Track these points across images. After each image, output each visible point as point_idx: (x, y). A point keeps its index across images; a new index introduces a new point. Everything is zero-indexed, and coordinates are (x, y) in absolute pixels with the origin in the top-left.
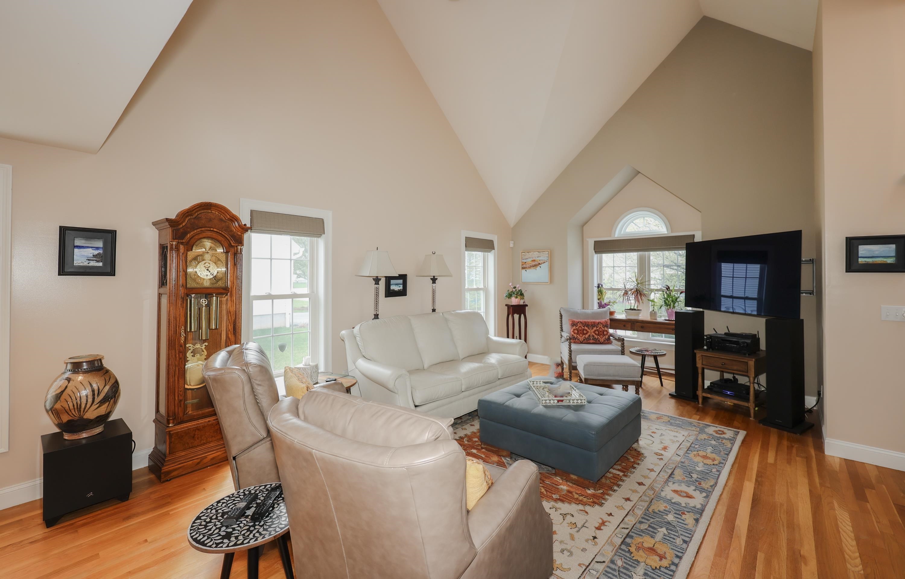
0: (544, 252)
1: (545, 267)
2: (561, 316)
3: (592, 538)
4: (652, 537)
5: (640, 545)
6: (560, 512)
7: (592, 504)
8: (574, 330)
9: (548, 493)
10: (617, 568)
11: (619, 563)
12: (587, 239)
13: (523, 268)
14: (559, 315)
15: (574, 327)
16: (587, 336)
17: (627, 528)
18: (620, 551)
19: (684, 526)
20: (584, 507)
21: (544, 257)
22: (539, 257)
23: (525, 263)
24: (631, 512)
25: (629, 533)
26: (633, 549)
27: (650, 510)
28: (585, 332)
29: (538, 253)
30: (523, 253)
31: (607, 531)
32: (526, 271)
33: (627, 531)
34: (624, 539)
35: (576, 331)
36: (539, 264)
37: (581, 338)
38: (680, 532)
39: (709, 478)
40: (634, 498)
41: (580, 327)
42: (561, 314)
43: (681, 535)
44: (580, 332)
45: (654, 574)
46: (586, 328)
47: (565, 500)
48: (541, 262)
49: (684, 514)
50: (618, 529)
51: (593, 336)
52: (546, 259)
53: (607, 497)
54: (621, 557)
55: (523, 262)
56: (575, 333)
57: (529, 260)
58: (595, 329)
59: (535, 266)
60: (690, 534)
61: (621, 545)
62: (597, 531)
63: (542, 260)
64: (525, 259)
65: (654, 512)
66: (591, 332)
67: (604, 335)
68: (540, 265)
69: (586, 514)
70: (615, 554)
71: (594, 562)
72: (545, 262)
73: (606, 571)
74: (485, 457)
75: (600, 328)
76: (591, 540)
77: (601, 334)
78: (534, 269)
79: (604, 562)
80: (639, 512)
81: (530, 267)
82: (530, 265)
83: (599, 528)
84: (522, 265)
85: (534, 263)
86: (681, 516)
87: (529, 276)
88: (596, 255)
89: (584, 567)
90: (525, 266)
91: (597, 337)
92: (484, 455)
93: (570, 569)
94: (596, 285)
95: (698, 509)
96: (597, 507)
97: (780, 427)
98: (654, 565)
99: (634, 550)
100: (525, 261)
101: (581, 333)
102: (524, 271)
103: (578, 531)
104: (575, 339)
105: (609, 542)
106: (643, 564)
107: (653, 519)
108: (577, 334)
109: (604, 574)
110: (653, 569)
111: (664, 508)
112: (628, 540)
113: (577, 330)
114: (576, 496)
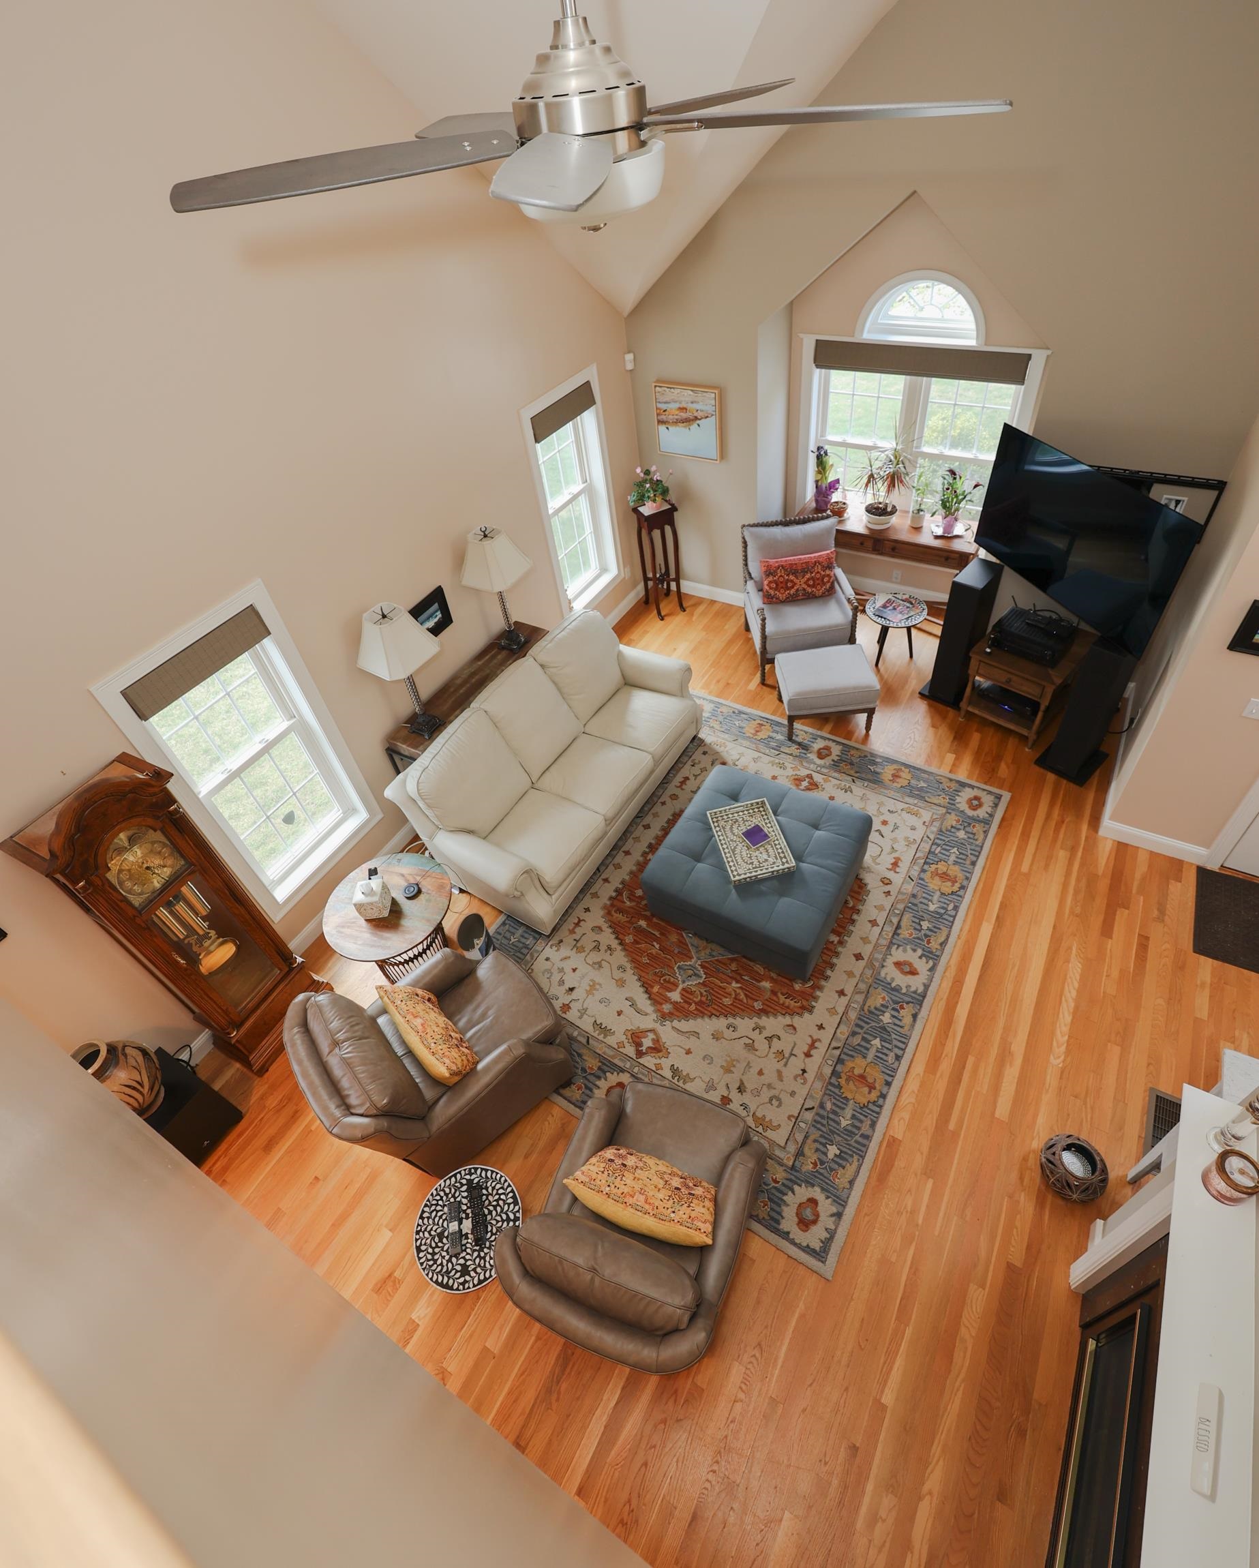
0: (705, 394)
1: (708, 427)
2: (745, 543)
3: (801, 1072)
4: (865, 1057)
5: (850, 1074)
6: (766, 1033)
7: (799, 1011)
8: (770, 582)
9: (749, 1000)
10: (825, 1114)
11: (829, 1106)
12: (801, 335)
13: (660, 422)
14: (741, 540)
15: (771, 578)
16: (792, 591)
17: (839, 1048)
18: (830, 1087)
19: (898, 1029)
20: (792, 1018)
21: (706, 402)
22: (695, 402)
23: (664, 411)
24: (844, 1017)
25: (840, 1055)
26: (842, 1081)
27: (866, 1008)
28: (789, 585)
29: (691, 393)
30: (657, 388)
31: (818, 1055)
32: (667, 428)
33: (837, 1052)
34: (835, 1067)
35: (774, 585)
36: (696, 418)
37: (782, 597)
38: (895, 1042)
39: (941, 927)
40: (849, 990)
41: (781, 576)
42: (744, 538)
43: (896, 1046)
44: (781, 585)
45: (861, 1114)
46: (792, 577)
47: (769, 1009)
48: (699, 415)
49: (902, 1008)
50: (829, 1050)
51: (804, 589)
52: (710, 409)
53: (818, 993)
54: (831, 1095)
55: (660, 409)
56: (771, 588)
57: (673, 407)
58: (808, 576)
59: (688, 421)
60: (904, 1043)
61: (830, 1078)
62: (807, 1060)
63: (702, 411)
64: (665, 403)
65: (870, 1012)
66: (800, 583)
67: (824, 584)
68: (698, 422)
69: (792, 1031)
70: (825, 1094)
71: (803, 1110)
72: (707, 417)
73: (815, 1121)
74: (660, 934)
75: (818, 572)
76: (799, 1075)
77: (819, 584)
78: (685, 427)
79: (813, 1108)
80: (853, 1015)
81: (676, 422)
82: (676, 417)
83: (808, 1055)
84: (658, 415)
85: (684, 415)
86: (899, 1012)
87: (672, 439)
88: (818, 370)
89: (794, 1120)
90: (663, 417)
91: (810, 590)
92: (658, 931)
93: (779, 1125)
94: (812, 446)
95: (919, 995)
96: (806, 1015)
97: (1060, 773)
98: (864, 1101)
99: (844, 1083)
100: (663, 406)
101: (782, 588)
102: (662, 428)
103: (785, 1065)
104: (772, 598)
105: (819, 1075)
106: (851, 1102)
107: (868, 1023)
108: (776, 589)
109: (813, 1126)
110: (861, 1108)
111: (881, 1002)
112: (839, 1068)
113: (775, 582)
114: (782, 999)
